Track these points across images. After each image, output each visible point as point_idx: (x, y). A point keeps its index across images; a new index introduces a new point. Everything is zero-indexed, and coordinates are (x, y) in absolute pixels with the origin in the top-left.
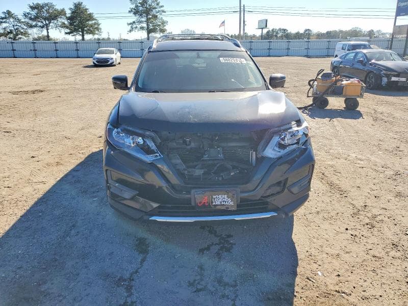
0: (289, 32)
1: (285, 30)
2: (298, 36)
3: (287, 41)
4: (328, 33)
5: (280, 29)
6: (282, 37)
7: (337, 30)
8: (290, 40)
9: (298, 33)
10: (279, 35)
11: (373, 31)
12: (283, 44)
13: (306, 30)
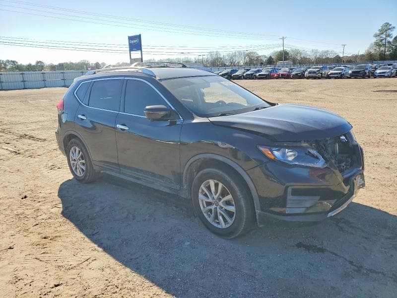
0: (19, 64)
1: (13, 62)
2: (30, 68)
3: (21, 72)
4: (60, 64)
5: (8, 61)
6: (12, 69)
7: (68, 62)
8: (23, 72)
9: (30, 65)
10: (8, 67)
11: (98, 63)
12: (17, 76)
13: (38, 62)
